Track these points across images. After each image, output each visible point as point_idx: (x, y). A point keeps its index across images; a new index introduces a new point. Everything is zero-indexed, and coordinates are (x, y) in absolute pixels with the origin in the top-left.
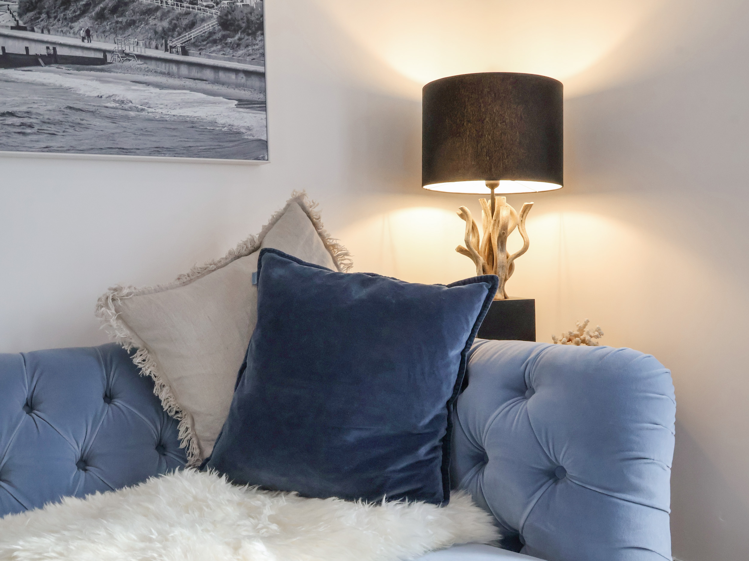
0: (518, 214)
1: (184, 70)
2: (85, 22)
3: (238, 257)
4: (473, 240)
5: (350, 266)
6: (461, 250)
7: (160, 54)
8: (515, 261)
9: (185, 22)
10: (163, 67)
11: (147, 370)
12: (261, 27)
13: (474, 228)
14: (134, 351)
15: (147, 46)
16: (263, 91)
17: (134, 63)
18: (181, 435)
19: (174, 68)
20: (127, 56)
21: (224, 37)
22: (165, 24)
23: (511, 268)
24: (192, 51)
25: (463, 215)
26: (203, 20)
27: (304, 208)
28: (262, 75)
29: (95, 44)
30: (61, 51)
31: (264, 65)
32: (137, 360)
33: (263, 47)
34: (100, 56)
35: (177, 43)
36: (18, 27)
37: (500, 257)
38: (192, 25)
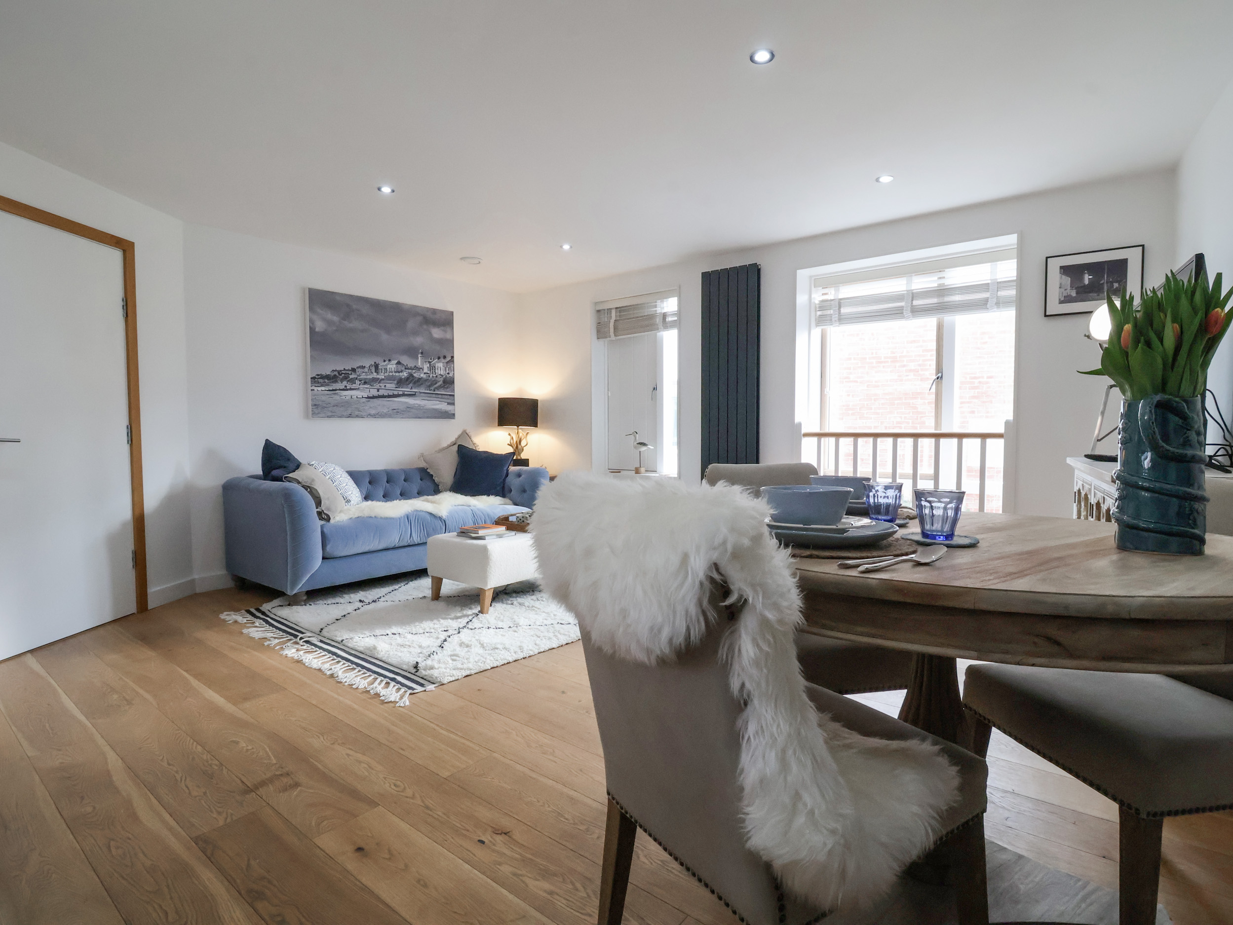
0: (525, 434)
1: (434, 395)
2: (411, 385)
3: (451, 446)
4: (512, 441)
5: (479, 449)
6: (509, 445)
7: (428, 392)
8: (524, 448)
9: (435, 382)
10: (429, 395)
11: (432, 473)
12: (453, 382)
13: (512, 438)
14: (427, 469)
15: (425, 390)
16: (454, 400)
17: (422, 394)
18: (440, 488)
19: (432, 395)
20: (421, 393)
21: (445, 385)
22: (430, 383)
23: (523, 449)
24: (436, 390)
25: (509, 435)
26: (439, 382)
27: (467, 434)
28: (454, 395)
29: (413, 390)
30: (406, 393)
31: (454, 392)
32: (428, 470)
33: (454, 387)
34: (414, 393)
35: (432, 388)
36: (396, 388)
37: (519, 447)
38: (436, 383)
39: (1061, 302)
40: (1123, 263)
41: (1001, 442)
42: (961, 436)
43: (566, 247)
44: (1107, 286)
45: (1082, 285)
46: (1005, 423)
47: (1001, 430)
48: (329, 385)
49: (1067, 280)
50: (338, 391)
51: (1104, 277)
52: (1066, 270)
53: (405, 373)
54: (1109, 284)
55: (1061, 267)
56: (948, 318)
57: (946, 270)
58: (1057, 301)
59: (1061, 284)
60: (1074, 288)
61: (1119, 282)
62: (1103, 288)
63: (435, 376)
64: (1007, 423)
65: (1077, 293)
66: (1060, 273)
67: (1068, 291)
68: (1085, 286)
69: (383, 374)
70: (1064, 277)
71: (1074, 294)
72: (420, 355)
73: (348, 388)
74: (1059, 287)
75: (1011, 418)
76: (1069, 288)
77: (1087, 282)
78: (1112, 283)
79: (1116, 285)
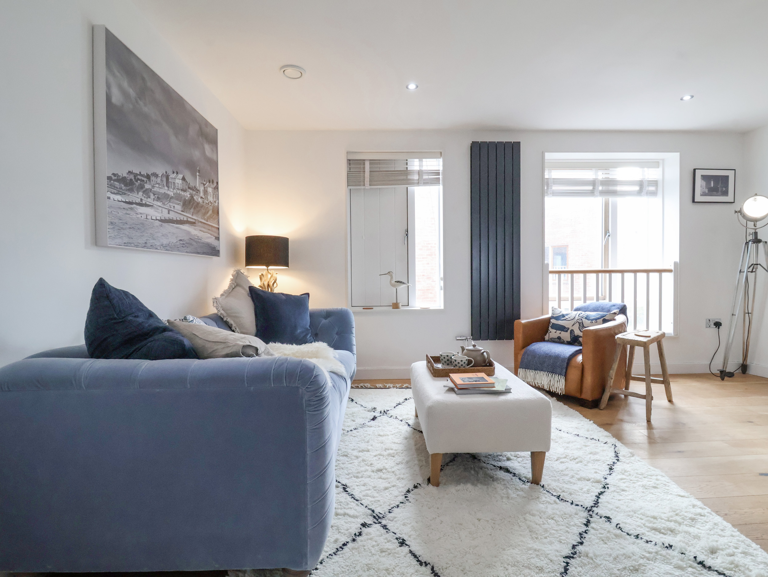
1: (207, 226)
2: (192, 210)
3: (234, 288)
7: (204, 221)
11: (230, 322)
12: (219, 212)
14: (224, 317)
15: (201, 218)
16: (219, 233)
17: (200, 223)
19: (205, 225)
20: (199, 221)
21: (213, 215)
22: (204, 211)
24: (208, 220)
26: (210, 210)
27: (242, 273)
28: (219, 228)
29: (194, 217)
30: (189, 220)
31: (219, 224)
32: (225, 319)
33: (219, 219)
34: (194, 221)
35: (206, 217)
36: (182, 211)
38: (208, 211)
39: (701, 195)
40: (727, 177)
41: (671, 275)
42: (622, 272)
43: (412, 86)
44: (721, 189)
46: (673, 263)
47: (672, 268)
48: (125, 194)
49: (704, 183)
50: (134, 205)
51: (720, 184)
52: (704, 177)
53: (188, 193)
55: (702, 176)
56: (611, 199)
57: (610, 169)
58: (700, 195)
60: (707, 188)
61: (725, 187)
62: (719, 190)
63: (207, 202)
64: (675, 263)
65: (708, 191)
66: (701, 179)
67: (704, 189)
68: (711, 188)
69: (172, 190)
70: (703, 181)
71: (707, 191)
72: (198, 174)
73: (144, 202)
74: (700, 186)
75: (678, 260)
76: (705, 188)
77: (712, 186)
78: (723, 187)
79: (724, 189)
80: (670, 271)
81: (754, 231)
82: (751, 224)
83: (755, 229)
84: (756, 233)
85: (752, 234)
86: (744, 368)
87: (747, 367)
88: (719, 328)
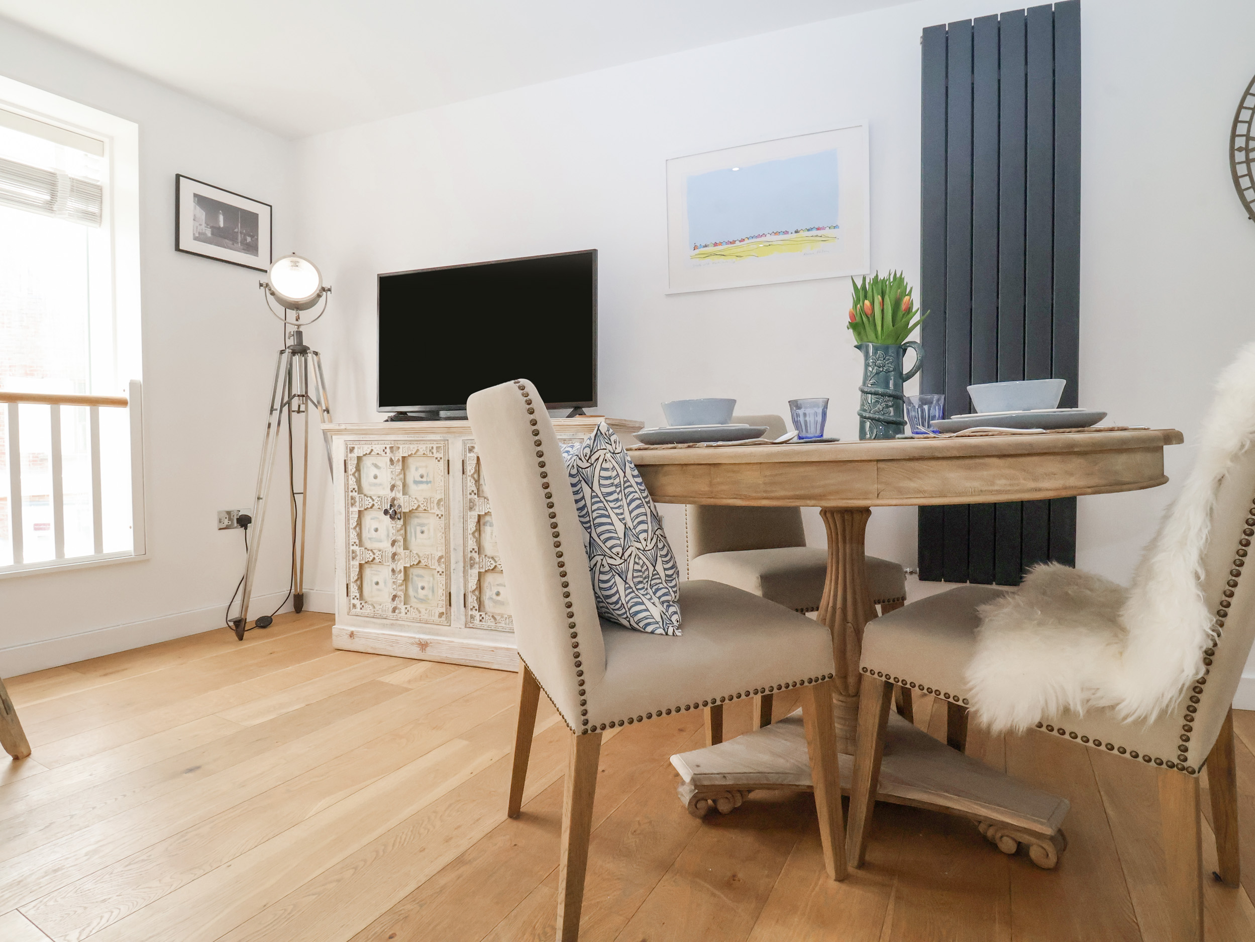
39: (196, 239)
40: (253, 217)
41: (123, 413)
44: (241, 237)
45: (217, 226)
46: (130, 383)
47: (126, 395)
49: (201, 214)
51: (238, 226)
52: (200, 200)
54: (243, 235)
55: (196, 195)
58: (192, 236)
59: (195, 215)
60: (209, 227)
61: (252, 237)
62: (237, 239)
64: (133, 385)
65: (213, 233)
66: (194, 202)
67: (203, 227)
68: (219, 228)
70: (198, 208)
71: (209, 233)
74: (192, 218)
75: (139, 377)
76: (204, 225)
77: (222, 225)
78: (245, 235)
79: (249, 239)
80: (122, 403)
81: (295, 329)
82: (292, 314)
83: (299, 326)
84: (299, 334)
85: (293, 335)
86: (299, 602)
87: (302, 599)
88: (246, 529)
